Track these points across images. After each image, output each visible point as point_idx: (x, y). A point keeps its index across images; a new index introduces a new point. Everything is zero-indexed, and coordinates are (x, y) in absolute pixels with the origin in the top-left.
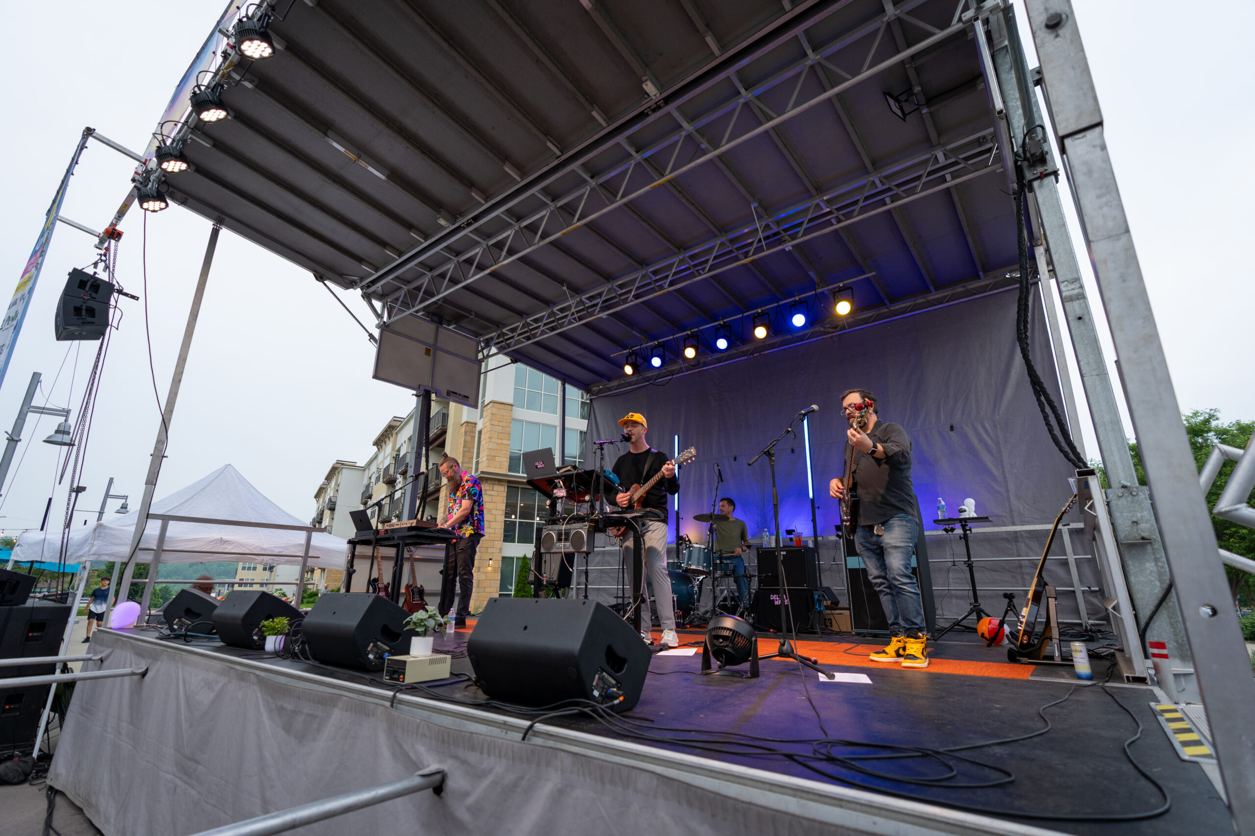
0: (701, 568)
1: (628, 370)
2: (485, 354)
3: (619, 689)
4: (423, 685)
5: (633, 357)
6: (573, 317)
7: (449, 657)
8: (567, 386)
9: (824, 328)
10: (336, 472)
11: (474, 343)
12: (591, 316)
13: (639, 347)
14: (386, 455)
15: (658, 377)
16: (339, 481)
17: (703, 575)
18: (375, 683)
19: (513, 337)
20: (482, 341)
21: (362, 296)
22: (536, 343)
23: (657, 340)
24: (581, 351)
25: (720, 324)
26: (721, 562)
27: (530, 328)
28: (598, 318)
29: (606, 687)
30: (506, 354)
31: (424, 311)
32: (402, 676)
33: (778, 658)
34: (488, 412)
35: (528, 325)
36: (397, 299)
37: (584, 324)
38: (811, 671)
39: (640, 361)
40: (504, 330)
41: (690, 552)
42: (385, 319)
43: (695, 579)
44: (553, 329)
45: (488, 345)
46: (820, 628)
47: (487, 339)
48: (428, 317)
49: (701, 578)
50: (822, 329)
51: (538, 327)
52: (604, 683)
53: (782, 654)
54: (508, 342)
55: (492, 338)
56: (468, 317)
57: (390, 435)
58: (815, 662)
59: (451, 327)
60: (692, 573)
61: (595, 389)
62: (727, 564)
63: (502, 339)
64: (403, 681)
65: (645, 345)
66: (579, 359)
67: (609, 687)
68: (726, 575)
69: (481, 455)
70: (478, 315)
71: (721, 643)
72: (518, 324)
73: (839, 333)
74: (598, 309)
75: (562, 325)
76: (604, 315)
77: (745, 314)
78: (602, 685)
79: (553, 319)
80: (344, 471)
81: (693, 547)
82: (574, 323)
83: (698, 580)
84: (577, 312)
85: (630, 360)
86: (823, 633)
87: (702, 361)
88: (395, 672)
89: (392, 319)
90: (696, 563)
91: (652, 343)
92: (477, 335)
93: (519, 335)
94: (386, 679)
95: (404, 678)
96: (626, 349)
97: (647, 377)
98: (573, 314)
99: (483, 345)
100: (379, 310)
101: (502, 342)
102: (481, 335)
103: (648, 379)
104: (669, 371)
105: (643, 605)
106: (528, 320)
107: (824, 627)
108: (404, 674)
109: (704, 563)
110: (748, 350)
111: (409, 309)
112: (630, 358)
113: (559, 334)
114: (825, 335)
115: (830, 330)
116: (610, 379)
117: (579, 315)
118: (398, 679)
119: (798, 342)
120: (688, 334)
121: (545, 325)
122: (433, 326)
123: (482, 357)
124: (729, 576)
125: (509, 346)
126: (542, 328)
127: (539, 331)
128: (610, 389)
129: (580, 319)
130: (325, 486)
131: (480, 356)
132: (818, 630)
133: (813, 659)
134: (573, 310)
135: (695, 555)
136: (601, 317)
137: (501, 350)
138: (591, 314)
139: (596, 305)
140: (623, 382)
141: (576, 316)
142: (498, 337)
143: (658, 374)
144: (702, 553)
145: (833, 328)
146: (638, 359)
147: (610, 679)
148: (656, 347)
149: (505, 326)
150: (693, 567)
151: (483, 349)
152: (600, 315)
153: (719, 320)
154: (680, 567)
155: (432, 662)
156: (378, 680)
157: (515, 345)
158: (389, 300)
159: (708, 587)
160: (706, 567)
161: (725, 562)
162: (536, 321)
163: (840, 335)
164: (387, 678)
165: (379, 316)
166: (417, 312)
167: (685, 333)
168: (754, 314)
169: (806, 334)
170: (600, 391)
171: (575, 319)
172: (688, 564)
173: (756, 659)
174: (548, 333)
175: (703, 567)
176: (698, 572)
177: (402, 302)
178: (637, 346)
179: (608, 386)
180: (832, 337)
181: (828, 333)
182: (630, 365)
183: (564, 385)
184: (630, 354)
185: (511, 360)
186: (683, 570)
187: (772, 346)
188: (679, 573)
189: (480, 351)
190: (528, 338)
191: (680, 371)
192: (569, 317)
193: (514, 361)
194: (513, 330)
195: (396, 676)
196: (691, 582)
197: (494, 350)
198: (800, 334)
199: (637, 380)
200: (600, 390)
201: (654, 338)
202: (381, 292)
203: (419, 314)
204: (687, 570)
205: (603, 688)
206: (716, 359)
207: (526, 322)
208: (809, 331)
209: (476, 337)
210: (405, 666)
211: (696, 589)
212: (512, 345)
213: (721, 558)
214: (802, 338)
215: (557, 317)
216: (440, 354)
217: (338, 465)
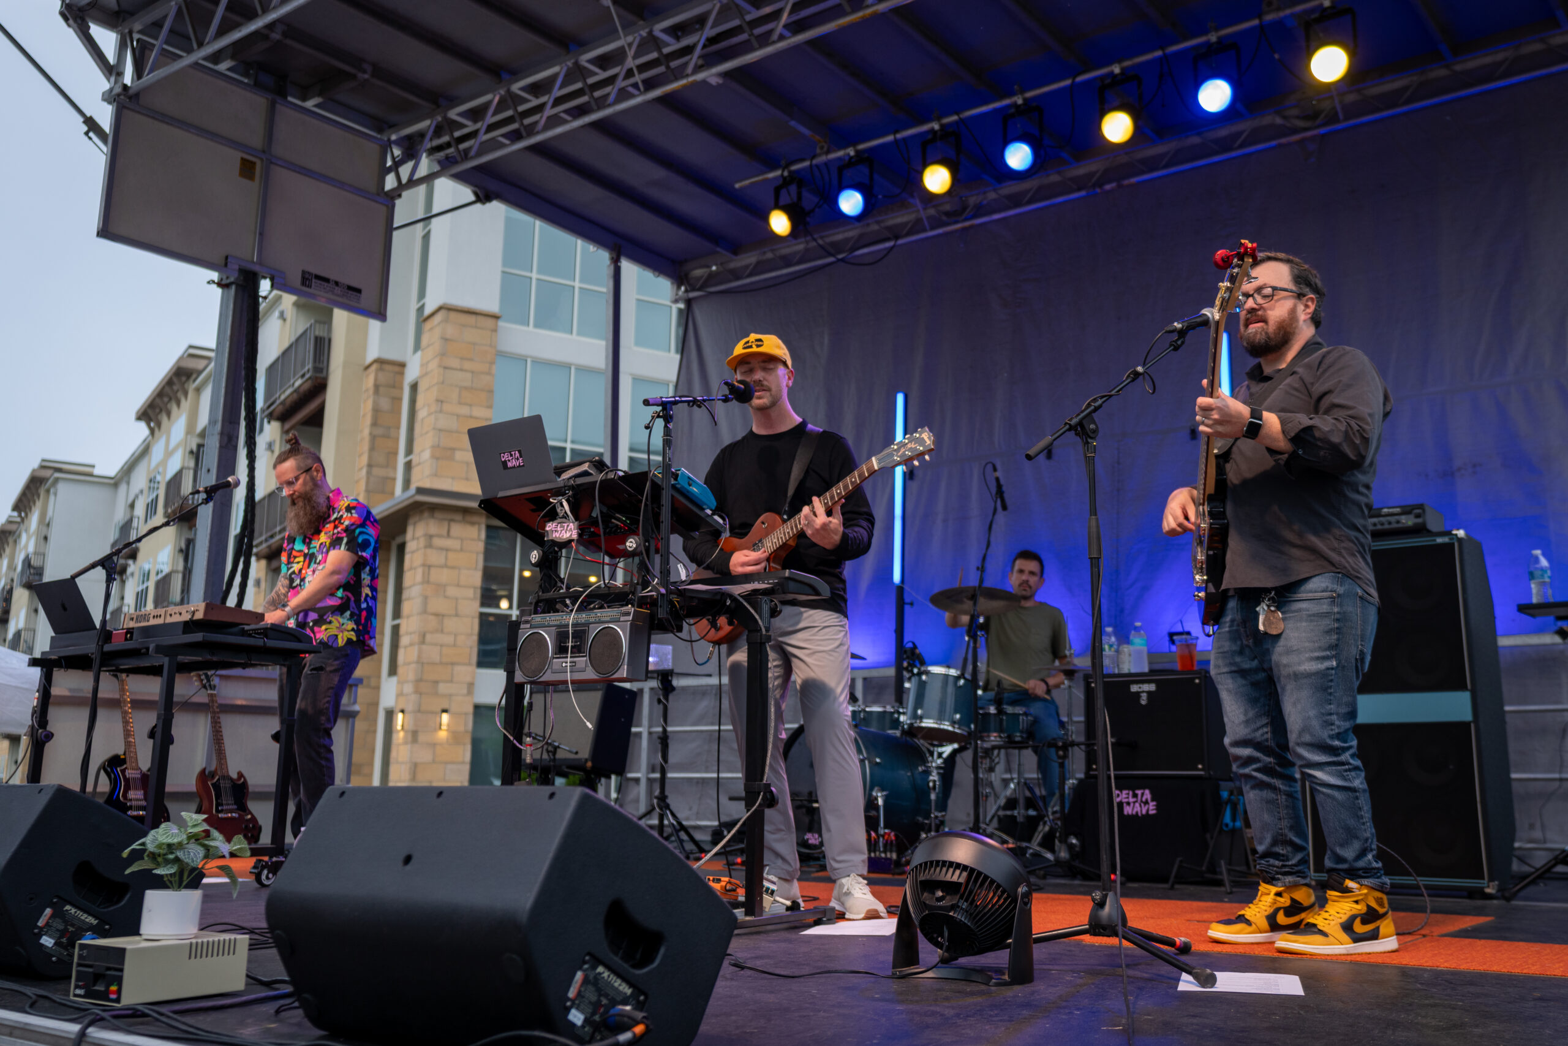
0: (946, 726)
1: (780, 223)
2: (404, 180)
3: (639, 1006)
4: (164, 1009)
5: (793, 188)
6: (632, 81)
7: (243, 939)
8: (629, 268)
9: (1285, 118)
10: (42, 492)
11: (373, 148)
12: (676, 79)
13: (806, 164)
14: (172, 444)
15: (862, 241)
16: (50, 513)
17: (951, 742)
18: (47, 1004)
19: (473, 135)
20: (397, 143)
21: (62, 14)
22: (536, 149)
23: (854, 143)
24: (658, 173)
25: (1015, 105)
26: (1000, 712)
27: (521, 108)
28: (695, 84)
29: (604, 1001)
30: (460, 177)
31: (233, 58)
32: (114, 988)
33: (1087, 939)
34: (432, 335)
35: (517, 100)
36: (158, 25)
37: (660, 100)
38: (1166, 969)
39: (809, 200)
40: (453, 114)
41: (922, 686)
42: (128, 79)
43: (932, 754)
44: (580, 111)
45: (411, 152)
46: (1229, 871)
47: (409, 137)
48: (246, 74)
49: (947, 750)
50: (1279, 121)
51: (540, 108)
52: (600, 992)
53: (1097, 927)
54: (462, 146)
55: (421, 135)
56: (354, 77)
57: (180, 395)
58: (1185, 949)
59: (310, 104)
60: (925, 738)
61: (698, 272)
62: (1016, 716)
63: (446, 139)
64: (118, 1000)
65: (823, 159)
66: (656, 194)
67: (614, 1003)
68: (1010, 744)
69: (417, 447)
70: (379, 71)
71: (939, 899)
72: (488, 97)
73: (1323, 130)
74: (694, 58)
75: (601, 103)
76: (711, 75)
77: (1079, 79)
78: (594, 998)
79: (579, 85)
80: (61, 487)
81: (927, 673)
82: (632, 96)
83: (940, 755)
84: (642, 68)
85: (784, 199)
86: (1235, 884)
87: (973, 200)
88: (97, 977)
89: (148, 79)
90: (935, 712)
91: (841, 153)
92: (382, 125)
93: (491, 128)
94: (75, 994)
95: (119, 992)
96: (773, 168)
97: (833, 244)
98: (629, 73)
99: (397, 152)
100: (111, 57)
101: (448, 145)
102: (393, 126)
103: (835, 248)
104: (889, 228)
105: (768, 813)
106: (516, 87)
107: (1243, 868)
108: (119, 981)
109: (956, 712)
110: (1091, 175)
111: (189, 51)
112: (784, 192)
113: (596, 125)
114: (1284, 135)
115: (1301, 124)
116: (735, 248)
117: (647, 75)
118: (104, 996)
119: (1217, 153)
120: (932, 131)
121: (558, 101)
122: (260, 101)
123: (395, 184)
124: (1021, 746)
125: (466, 155)
126: (548, 112)
127: (541, 118)
128: (736, 275)
129: (650, 84)
130: (13, 527)
131: (390, 182)
132: (1225, 877)
133: (1180, 940)
134: (630, 63)
135: (933, 695)
136: (704, 82)
137: (446, 166)
138: (678, 74)
139: (688, 50)
140: (769, 255)
141: (638, 78)
142: (438, 131)
143: (861, 236)
144: (950, 689)
145: (1306, 118)
146: (806, 194)
147: (617, 983)
148: (851, 163)
149: (454, 101)
150: (928, 723)
151: (397, 164)
152: (700, 76)
153: (1011, 94)
154: (896, 723)
155: (195, 951)
156: (57, 997)
157: (480, 154)
158: (137, 26)
159: (963, 773)
160: (960, 723)
161: (1010, 710)
162: (536, 89)
163: (1323, 136)
164: (78, 992)
165: (112, 71)
166: (216, 57)
167: (925, 128)
168: (1102, 78)
169: (1239, 134)
170: (711, 279)
171: (635, 86)
172: (915, 716)
173: (1026, 940)
174: (565, 122)
175: (953, 723)
176: (944, 737)
177: (171, 31)
178: (802, 160)
179: (732, 265)
180: (1303, 140)
181: (1295, 131)
182: (786, 209)
183: (616, 262)
184: (785, 182)
185: (476, 194)
186: (904, 732)
187: (1151, 164)
188: (893, 738)
189: (389, 170)
190: (515, 136)
191: (917, 227)
192: (620, 83)
193: (484, 196)
194: (476, 114)
195: (100, 988)
196: (924, 761)
197: (425, 165)
198: (1223, 132)
199: (807, 250)
200: (711, 275)
201: (843, 138)
202: (116, 8)
203: (223, 67)
204: (913, 731)
205: (597, 1005)
206: (1009, 197)
207: (508, 91)
208: (1245, 126)
209: (380, 130)
210: (122, 962)
211: (934, 777)
212: (472, 153)
213: (998, 702)
214: (1225, 145)
215: (591, 81)
216: (281, 175)
217: (46, 473)
